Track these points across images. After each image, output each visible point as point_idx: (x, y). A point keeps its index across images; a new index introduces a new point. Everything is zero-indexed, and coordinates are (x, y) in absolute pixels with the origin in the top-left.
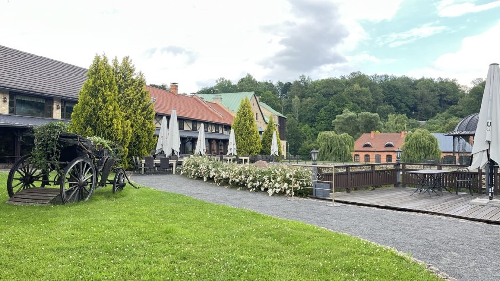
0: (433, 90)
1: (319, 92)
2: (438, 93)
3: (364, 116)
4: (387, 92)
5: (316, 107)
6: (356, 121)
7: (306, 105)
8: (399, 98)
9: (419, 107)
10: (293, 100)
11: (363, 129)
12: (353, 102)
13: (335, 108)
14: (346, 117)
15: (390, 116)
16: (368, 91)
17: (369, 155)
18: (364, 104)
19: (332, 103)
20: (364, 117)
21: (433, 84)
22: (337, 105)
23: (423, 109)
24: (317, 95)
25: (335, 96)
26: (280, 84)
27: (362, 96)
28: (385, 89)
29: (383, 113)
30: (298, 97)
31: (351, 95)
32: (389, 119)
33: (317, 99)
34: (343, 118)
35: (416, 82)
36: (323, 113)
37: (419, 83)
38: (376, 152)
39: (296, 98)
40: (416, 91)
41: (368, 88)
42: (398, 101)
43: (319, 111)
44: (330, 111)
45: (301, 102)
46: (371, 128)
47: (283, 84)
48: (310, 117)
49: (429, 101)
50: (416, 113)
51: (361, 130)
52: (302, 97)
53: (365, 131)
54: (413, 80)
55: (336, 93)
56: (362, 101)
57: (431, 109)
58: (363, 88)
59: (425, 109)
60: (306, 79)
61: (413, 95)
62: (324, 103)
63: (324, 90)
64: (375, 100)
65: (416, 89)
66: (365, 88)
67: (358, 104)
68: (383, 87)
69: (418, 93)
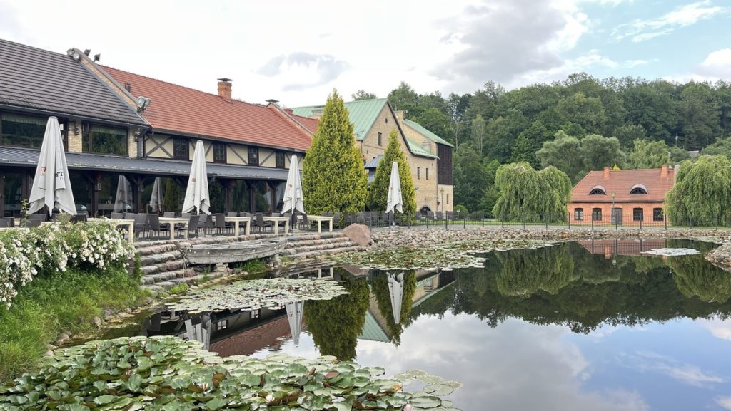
0: (709, 101)
1: (517, 106)
2: (719, 105)
3: (591, 142)
4: (631, 105)
5: (510, 132)
6: (578, 151)
7: (496, 129)
8: (653, 114)
9: (687, 129)
10: (474, 121)
11: (591, 164)
12: (573, 122)
13: (543, 132)
14: (561, 145)
15: (637, 142)
16: (598, 104)
17: (600, 210)
18: (592, 125)
19: (537, 124)
20: (590, 145)
21: (710, 90)
22: (547, 127)
23: (693, 131)
24: (513, 112)
25: (542, 113)
26: (454, 97)
27: (588, 111)
28: (627, 100)
29: (625, 138)
30: (483, 116)
31: (570, 111)
32: (636, 147)
33: (513, 119)
34: (554, 146)
35: (681, 88)
36: (522, 141)
37: (685, 90)
38: (615, 202)
39: (479, 117)
40: (680, 103)
41: (599, 98)
42: (649, 120)
43: (516, 138)
44: (535, 137)
45: (487, 123)
46: (605, 162)
47: (458, 98)
48: (501, 147)
49: (704, 118)
50: (682, 138)
51: (586, 166)
52: (489, 116)
53: (594, 167)
54: (675, 86)
55: (544, 109)
56: (588, 121)
57: (706, 131)
58: (590, 98)
59: (696, 132)
60: (496, 87)
61: (676, 109)
62: (525, 124)
63: (523, 104)
64: (611, 119)
65: (680, 99)
66: (593, 99)
67: (582, 125)
68: (624, 97)
69: (685, 106)
